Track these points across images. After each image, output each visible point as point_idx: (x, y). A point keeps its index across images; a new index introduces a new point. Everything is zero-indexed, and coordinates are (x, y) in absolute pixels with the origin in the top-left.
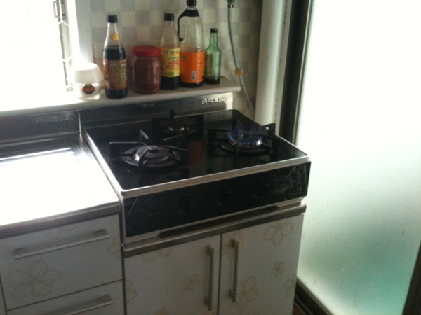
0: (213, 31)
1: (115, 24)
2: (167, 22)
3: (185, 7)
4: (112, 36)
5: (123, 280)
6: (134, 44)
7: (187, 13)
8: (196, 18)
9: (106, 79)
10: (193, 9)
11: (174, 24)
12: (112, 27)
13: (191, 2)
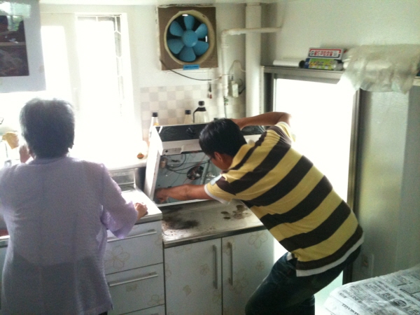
1: (156, 118)
2: (187, 115)
3: (197, 106)
5: (164, 263)
7: (199, 109)
8: (204, 112)
10: (203, 107)
13: (201, 103)
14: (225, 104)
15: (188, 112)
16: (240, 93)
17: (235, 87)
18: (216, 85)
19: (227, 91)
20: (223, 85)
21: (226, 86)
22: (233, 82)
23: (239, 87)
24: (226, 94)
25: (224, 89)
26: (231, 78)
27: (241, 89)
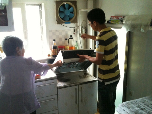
0: (76, 42)
2: (66, 40)
4: (54, 44)
5: (57, 94)
6: (59, 45)
7: (70, 38)
8: (72, 39)
9: (53, 53)
11: (67, 41)
12: (54, 42)
13: (71, 36)
14: (80, 37)
15: (66, 39)
17: (84, 30)
21: (80, 30)
24: (80, 33)
27: (86, 31)
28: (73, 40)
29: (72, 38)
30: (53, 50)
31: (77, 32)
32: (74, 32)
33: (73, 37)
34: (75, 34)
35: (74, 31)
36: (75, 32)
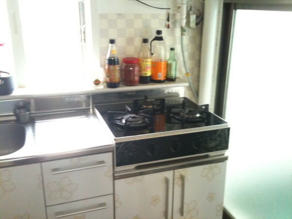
0: (172, 49)
1: (113, 45)
2: (144, 44)
3: (155, 35)
4: (111, 51)
5: (114, 194)
6: (124, 56)
7: (157, 39)
8: (162, 41)
9: (107, 76)
10: (160, 36)
11: (148, 44)
13: (159, 32)
14: (182, 35)
15: (145, 41)
16: (197, 24)
17: (193, 18)
18: (174, 15)
19: (184, 21)
20: (181, 15)
21: (184, 16)
22: (191, 12)
23: (197, 17)
24: (184, 24)
25: (181, 19)
26: (189, 8)
27: (199, 21)
28: (164, 44)
29: (161, 39)
30: (109, 67)
31: (175, 23)
32: (168, 23)
33: (163, 35)
34: (168, 27)
35: (168, 20)
36: (170, 23)
